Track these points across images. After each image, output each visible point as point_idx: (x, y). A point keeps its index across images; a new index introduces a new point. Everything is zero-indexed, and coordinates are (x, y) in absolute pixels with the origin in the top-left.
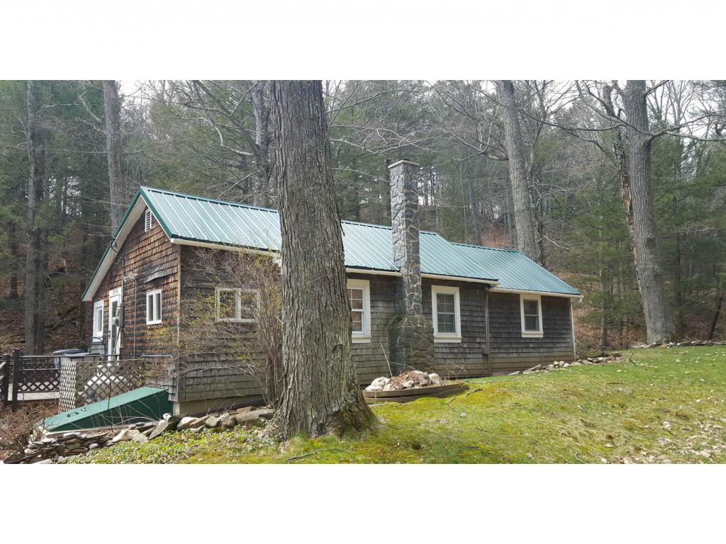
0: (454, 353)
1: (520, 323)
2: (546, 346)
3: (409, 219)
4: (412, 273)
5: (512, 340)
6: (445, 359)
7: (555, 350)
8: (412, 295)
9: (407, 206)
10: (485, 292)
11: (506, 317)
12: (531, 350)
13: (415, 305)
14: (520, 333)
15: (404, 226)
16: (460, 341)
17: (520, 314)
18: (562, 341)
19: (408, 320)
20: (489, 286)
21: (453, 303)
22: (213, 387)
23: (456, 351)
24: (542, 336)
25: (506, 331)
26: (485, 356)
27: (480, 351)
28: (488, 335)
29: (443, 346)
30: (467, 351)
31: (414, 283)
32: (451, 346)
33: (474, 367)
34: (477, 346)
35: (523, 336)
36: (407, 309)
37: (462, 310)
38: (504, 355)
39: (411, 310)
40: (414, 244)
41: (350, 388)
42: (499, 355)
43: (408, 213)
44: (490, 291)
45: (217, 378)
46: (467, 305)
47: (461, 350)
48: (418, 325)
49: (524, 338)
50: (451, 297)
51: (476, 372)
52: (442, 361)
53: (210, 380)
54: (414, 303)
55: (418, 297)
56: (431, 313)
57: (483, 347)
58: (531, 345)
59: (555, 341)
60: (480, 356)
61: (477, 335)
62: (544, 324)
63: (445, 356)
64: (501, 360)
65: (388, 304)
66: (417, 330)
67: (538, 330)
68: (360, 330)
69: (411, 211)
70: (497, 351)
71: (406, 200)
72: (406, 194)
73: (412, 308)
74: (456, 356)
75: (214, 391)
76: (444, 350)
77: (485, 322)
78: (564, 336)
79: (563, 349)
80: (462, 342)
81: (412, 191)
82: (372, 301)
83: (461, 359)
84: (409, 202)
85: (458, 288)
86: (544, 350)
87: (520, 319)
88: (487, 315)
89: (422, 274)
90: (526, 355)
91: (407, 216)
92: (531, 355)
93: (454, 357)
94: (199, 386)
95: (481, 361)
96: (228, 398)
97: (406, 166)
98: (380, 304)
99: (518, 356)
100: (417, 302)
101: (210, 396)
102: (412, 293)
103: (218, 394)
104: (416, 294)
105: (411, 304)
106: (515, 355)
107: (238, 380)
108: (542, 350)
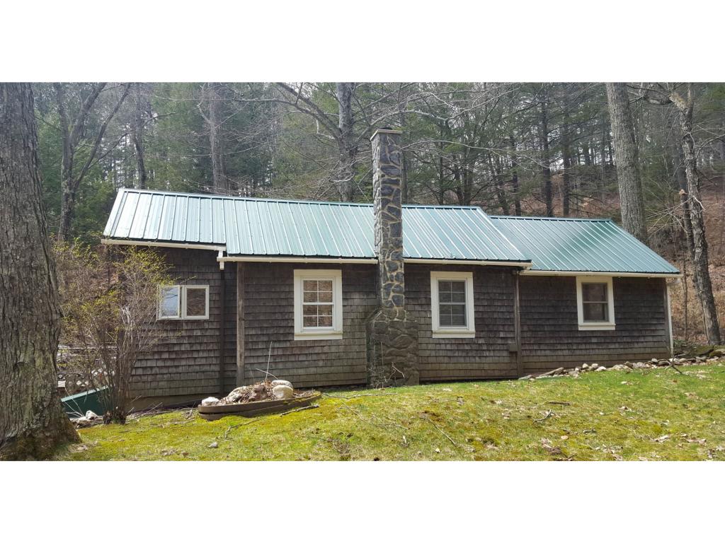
0: (463, 350)
1: (576, 313)
2: (619, 340)
3: (387, 197)
4: (390, 259)
5: (562, 334)
6: (450, 357)
7: (636, 345)
8: (390, 285)
9: (383, 182)
10: (515, 277)
11: (553, 306)
12: (595, 347)
13: (393, 297)
14: (577, 325)
15: (380, 206)
16: (473, 336)
17: (575, 301)
18: (648, 333)
19: (383, 313)
20: (520, 269)
21: (464, 291)
22: (154, 385)
23: (467, 347)
24: (614, 328)
25: (551, 322)
26: (513, 354)
27: (505, 348)
28: (517, 328)
29: (447, 342)
30: (485, 348)
31: (394, 271)
32: (460, 342)
33: (494, 367)
34: (500, 341)
35: (580, 329)
36: (383, 301)
37: (476, 300)
38: (548, 353)
39: (387, 302)
40: (393, 226)
41: (36, 410)
42: (539, 353)
43: (386, 191)
44: (521, 274)
45: (158, 376)
46: (484, 294)
47: (474, 347)
48: (396, 319)
49: (580, 331)
50: (461, 286)
51: (497, 373)
52: (446, 360)
53: (150, 378)
54: (392, 294)
55: (397, 286)
56: (429, 304)
57: (510, 342)
58: (594, 340)
59: (636, 334)
60: (505, 354)
61: (501, 328)
62: (616, 313)
63: (450, 354)
64: (543, 359)
65: (368, 295)
66: (393, 324)
67: (608, 321)
68: (331, 325)
69: (390, 188)
70: (536, 347)
71: (383, 176)
72: (382, 169)
73: (390, 299)
74: (467, 353)
75: (155, 389)
76: (449, 347)
77: (513, 312)
78: (653, 328)
79: (651, 345)
80: (476, 337)
81: (392, 164)
82: (344, 292)
83: (474, 357)
84: (386, 177)
85: (471, 273)
86: (617, 346)
87: (576, 307)
88: (517, 304)
89: (405, 259)
90: (584, 352)
91: (383, 194)
92: (592, 352)
93: (464, 354)
94: (139, 384)
95: (507, 360)
96: (170, 396)
97: (383, 136)
98: (356, 296)
99: (570, 353)
100: (397, 292)
101: (151, 393)
102: (390, 282)
103: (159, 392)
104: (396, 283)
105: (388, 294)
106: (566, 352)
107: (182, 379)
108: (613, 346)
